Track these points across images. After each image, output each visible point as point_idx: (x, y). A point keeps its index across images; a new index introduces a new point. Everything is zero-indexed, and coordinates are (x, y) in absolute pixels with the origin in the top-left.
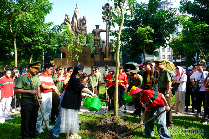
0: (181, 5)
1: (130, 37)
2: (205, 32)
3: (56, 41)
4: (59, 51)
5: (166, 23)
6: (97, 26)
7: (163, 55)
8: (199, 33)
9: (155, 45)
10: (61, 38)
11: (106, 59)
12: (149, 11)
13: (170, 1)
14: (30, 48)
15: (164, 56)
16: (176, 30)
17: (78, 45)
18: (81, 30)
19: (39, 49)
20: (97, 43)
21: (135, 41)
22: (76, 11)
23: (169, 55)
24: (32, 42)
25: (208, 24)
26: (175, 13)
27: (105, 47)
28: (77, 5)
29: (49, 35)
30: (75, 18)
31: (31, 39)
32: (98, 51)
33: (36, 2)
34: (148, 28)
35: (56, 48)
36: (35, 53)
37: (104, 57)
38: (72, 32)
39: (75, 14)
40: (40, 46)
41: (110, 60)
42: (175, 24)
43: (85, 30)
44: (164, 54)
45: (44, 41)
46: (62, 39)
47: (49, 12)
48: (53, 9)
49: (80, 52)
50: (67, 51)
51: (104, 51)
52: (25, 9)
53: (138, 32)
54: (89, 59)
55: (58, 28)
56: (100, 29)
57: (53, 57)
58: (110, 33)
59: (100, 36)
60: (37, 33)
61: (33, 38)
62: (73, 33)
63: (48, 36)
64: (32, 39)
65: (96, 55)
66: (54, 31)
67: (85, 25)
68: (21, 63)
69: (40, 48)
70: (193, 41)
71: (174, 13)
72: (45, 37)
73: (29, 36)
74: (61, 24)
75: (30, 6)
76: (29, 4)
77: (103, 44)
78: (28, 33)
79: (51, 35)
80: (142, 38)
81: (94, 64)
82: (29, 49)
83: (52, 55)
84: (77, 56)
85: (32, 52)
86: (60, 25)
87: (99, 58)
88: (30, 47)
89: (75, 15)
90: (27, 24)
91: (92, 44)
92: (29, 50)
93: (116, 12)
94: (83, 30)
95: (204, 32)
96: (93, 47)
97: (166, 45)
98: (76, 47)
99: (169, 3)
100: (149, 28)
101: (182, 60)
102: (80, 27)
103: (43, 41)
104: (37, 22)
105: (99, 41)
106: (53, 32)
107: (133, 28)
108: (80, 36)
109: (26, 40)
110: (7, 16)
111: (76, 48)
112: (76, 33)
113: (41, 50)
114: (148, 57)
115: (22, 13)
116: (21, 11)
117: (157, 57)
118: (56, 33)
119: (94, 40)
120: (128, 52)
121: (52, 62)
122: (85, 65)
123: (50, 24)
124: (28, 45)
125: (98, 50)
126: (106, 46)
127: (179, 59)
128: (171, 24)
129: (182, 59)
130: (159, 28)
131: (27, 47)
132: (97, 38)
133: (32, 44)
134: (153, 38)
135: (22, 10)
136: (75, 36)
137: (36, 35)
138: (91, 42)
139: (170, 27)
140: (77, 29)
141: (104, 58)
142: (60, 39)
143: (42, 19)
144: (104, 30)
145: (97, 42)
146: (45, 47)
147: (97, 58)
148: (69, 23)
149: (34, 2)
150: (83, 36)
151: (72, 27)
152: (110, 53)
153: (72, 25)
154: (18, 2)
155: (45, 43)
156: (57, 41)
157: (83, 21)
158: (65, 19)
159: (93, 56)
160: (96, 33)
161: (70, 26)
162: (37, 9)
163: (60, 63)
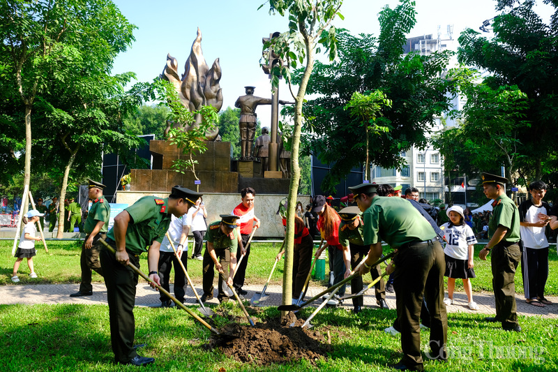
0: (463, 44)
1: (333, 119)
2: (520, 111)
3: (139, 128)
4: (144, 151)
5: (423, 87)
6: (250, 90)
7: (419, 173)
8: (504, 113)
9: (395, 140)
10: (154, 120)
11: (269, 175)
12: (381, 55)
13: (439, 36)
14: (68, 140)
15: (422, 174)
16: (449, 107)
17: (195, 133)
18: (207, 97)
19: (91, 144)
20: (248, 132)
21: (346, 130)
22: (195, 48)
23: (436, 174)
24: (74, 123)
25: (525, 92)
26: (445, 64)
27: (268, 145)
28: (198, 33)
29: (122, 107)
30: (191, 64)
31: (71, 114)
32: (249, 154)
33: (90, 19)
34: (377, 95)
35: (137, 143)
36: (82, 152)
37: (264, 170)
38: (183, 100)
39: (192, 56)
40: (95, 134)
41: (280, 177)
42: (446, 91)
43: (218, 97)
44: (422, 170)
45: (107, 122)
46: (156, 122)
47: (124, 49)
48: (135, 40)
49: (201, 151)
50: (167, 149)
51: (264, 154)
52: (62, 35)
53: (351, 104)
54: (224, 173)
55: (145, 90)
56: (257, 97)
57: (128, 164)
58: (281, 107)
59: (256, 115)
60: (88, 101)
61: (76, 113)
62: (186, 103)
63: (118, 109)
64: (74, 116)
65: (243, 163)
66: (135, 96)
67: (217, 86)
68: (40, 183)
69: (95, 139)
70: (490, 134)
71: (443, 62)
72: (110, 112)
73: (66, 108)
74: (154, 80)
75: (75, 27)
76: (73, 23)
77: (263, 137)
78: (65, 99)
79: (127, 107)
80: (361, 120)
81: (237, 187)
82: (64, 140)
83: (125, 160)
84: (192, 162)
85: (73, 150)
86: (151, 82)
87: (252, 171)
88: (69, 136)
89: (193, 59)
90: (64, 75)
91: (234, 138)
92: (64, 146)
93: (292, 42)
94: (212, 97)
95: (516, 111)
96: (237, 145)
97: (425, 143)
98: (191, 137)
99: (435, 42)
100: (379, 94)
101: (469, 186)
102: (204, 90)
103: (105, 123)
104: (90, 70)
105: (252, 126)
106: (132, 100)
107: (341, 97)
108: (203, 111)
109: (57, 117)
110: (12, 50)
111: (190, 140)
112: (192, 104)
113: (98, 146)
114: (381, 176)
115: (52, 45)
116: (49, 40)
117: (405, 178)
118: (141, 103)
119: (241, 124)
120: (329, 157)
121: (124, 177)
122: (215, 188)
123: (125, 78)
124: (63, 132)
125: (249, 150)
126: (271, 142)
127: (460, 183)
128: (437, 91)
129: (467, 184)
130: (407, 99)
131: (59, 136)
132: (247, 118)
133: (73, 130)
134: (392, 124)
135: (53, 36)
136: (188, 110)
137: (85, 105)
138: (232, 132)
139: (433, 99)
140: (196, 94)
141: (265, 172)
142: (150, 123)
143: (105, 64)
144: (266, 100)
145: (247, 130)
146: (108, 139)
147: (247, 171)
148: (176, 77)
149: (85, 18)
150: (210, 110)
151: (183, 89)
152: (281, 159)
153: (184, 84)
154: (42, 16)
155: (109, 128)
156: (141, 127)
157: (213, 75)
158: (166, 67)
159: (234, 165)
160: (247, 105)
161: (177, 85)
162: (94, 36)
163: (148, 182)
